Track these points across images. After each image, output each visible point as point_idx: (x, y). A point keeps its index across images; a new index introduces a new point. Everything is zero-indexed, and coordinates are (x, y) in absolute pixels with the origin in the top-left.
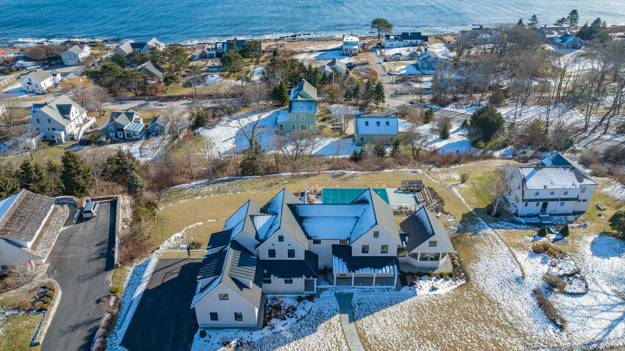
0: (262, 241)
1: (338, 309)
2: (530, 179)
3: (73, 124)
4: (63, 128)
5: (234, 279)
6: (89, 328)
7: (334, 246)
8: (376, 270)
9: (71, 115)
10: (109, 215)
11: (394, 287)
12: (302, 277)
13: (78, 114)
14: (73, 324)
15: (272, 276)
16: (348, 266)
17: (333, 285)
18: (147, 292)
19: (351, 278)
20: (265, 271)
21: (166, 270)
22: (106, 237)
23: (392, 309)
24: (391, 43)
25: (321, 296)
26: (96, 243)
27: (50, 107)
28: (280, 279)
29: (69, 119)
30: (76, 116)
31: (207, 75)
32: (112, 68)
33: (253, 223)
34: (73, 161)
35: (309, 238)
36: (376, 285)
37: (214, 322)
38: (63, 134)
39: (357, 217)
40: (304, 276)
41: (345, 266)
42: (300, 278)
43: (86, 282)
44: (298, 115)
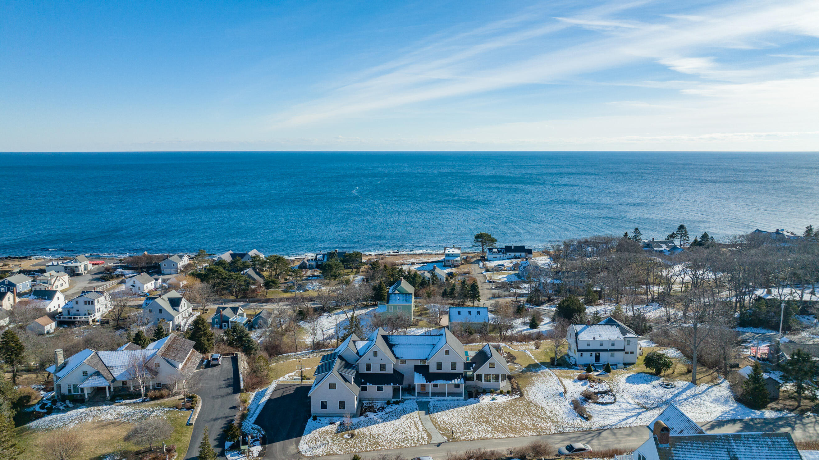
0: (361, 357)
1: (418, 408)
2: (582, 333)
3: (180, 315)
4: (171, 318)
5: (340, 374)
6: (227, 419)
7: (415, 366)
8: (447, 381)
9: (180, 307)
10: (231, 364)
11: (463, 398)
12: (390, 384)
13: (186, 308)
14: (214, 418)
15: (368, 384)
16: (426, 379)
17: (415, 396)
18: (269, 400)
19: (429, 393)
20: (363, 381)
21: (284, 390)
22: (231, 375)
23: (458, 409)
24: (495, 256)
25: (405, 402)
26: (223, 379)
27: (162, 299)
28: (374, 385)
29: (178, 311)
30: (184, 309)
31: (306, 282)
32: (217, 271)
33: (355, 345)
34: (202, 324)
35: (397, 358)
36: (448, 396)
37: (324, 411)
38: (171, 323)
39: (434, 345)
40: (392, 384)
41: (424, 379)
42: (389, 386)
43: (219, 399)
44: (395, 307)
